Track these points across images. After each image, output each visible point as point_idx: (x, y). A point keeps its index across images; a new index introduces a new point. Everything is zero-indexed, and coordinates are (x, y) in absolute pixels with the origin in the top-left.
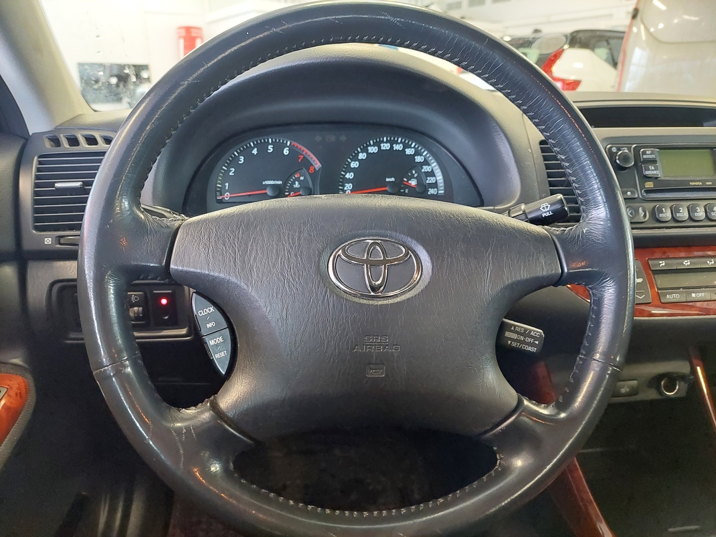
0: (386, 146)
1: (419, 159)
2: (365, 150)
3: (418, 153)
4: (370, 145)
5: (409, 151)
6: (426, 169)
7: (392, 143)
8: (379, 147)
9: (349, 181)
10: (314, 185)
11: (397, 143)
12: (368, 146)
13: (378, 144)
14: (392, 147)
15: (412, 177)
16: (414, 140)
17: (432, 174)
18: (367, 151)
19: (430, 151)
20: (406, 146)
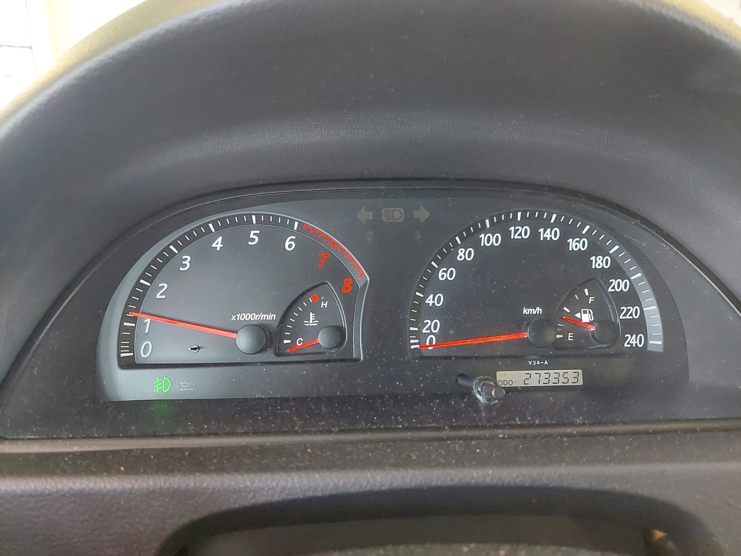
0: (520, 233)
1: (599, 262)
2: (471, 240)
3: (596, 249)
4: (484, 230)
5: (575, 245)
6: (618, 285)
7: (536, 224)
8: (506, 234)
9: (433, 312)
10: (350, 323)
11: (547, 225)
12: (478, 231)
13: (502, 227)
14: (535, 234)
15: (583, 304)
16: (587, 219)
17: (631, 298)
18: (476, 244)
19: (627, 245)
20: (569, 232)
